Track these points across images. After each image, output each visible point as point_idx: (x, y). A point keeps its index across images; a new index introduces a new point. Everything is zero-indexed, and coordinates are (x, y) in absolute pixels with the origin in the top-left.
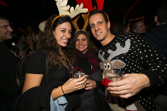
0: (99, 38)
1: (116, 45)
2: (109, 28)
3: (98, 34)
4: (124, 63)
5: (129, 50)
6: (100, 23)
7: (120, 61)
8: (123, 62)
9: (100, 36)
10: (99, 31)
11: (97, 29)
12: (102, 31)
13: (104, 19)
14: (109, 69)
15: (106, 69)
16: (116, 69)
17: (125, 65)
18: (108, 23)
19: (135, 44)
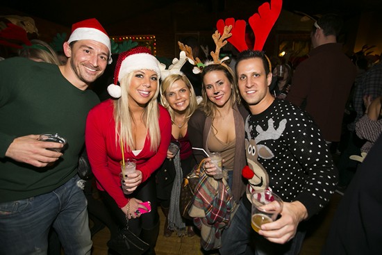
0: (250, 100)
1: (269, 121)
2: (269, 84)
3: (250, 92)
4: (272, 154)
5: (281, 136)
6: (256, 75)
7: (268, 149)
8: (270, 152)
9: (252, 97)
10: (252, 89)
11: (249, 85)
12: (258, 89)
13: (263, 69)
14: (253, 155)
15: (250, 153)
16: (261, 158)
17: (273, 156)
18: (269, 75)
19: (293, 129)
